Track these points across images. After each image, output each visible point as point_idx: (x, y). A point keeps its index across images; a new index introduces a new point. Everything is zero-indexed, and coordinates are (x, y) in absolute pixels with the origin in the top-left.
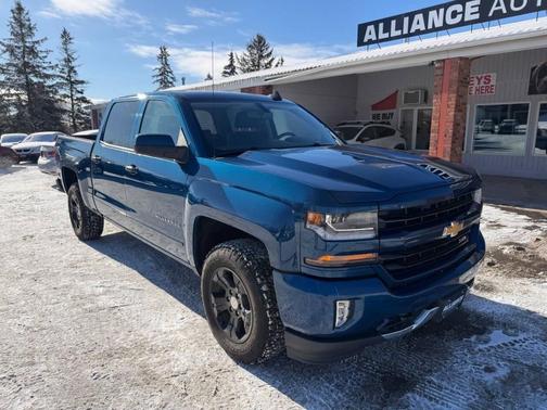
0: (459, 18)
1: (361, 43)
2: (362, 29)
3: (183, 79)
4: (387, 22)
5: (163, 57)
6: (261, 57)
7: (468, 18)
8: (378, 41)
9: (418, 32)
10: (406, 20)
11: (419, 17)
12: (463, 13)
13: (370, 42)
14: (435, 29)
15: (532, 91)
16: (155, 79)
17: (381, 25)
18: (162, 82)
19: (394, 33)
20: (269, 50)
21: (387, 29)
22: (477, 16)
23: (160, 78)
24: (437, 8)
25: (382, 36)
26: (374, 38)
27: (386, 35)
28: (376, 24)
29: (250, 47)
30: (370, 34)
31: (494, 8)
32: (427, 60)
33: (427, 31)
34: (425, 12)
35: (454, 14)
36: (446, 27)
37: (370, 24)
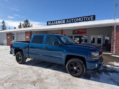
0: (62, 23)
1: (47, 25)
2: (48, 22)
3: (9, 28)
4: (52, 22)
5: (3, 22)
6: (27, 24)
7: (64, 23)
8: (50, 25)
9: (56, 24)
10: (55, 22)
11: (57, 22)
12: (63, 22)
13: (49, 25)
14: (59, 24)
15: (73, 34)
16: (1, 27)
17: (51, 22)
18: (3, 28)
19: (53, 24)
20: (29, 23)
21: (52, 23)
22: (65, 23)
23: (2, 27)
24: (59, 21)
25: (51, 24)
26: (50, 24)
27: (52, 24)
28: (50, 22)
29: (25, 22)
30: (49, 23)
31: (67, 22)
32: (57, 29)
33: (58, 24)
34: (57, 21)
35: (62, 22)
36: (60, 24)
37: (49, 22)
